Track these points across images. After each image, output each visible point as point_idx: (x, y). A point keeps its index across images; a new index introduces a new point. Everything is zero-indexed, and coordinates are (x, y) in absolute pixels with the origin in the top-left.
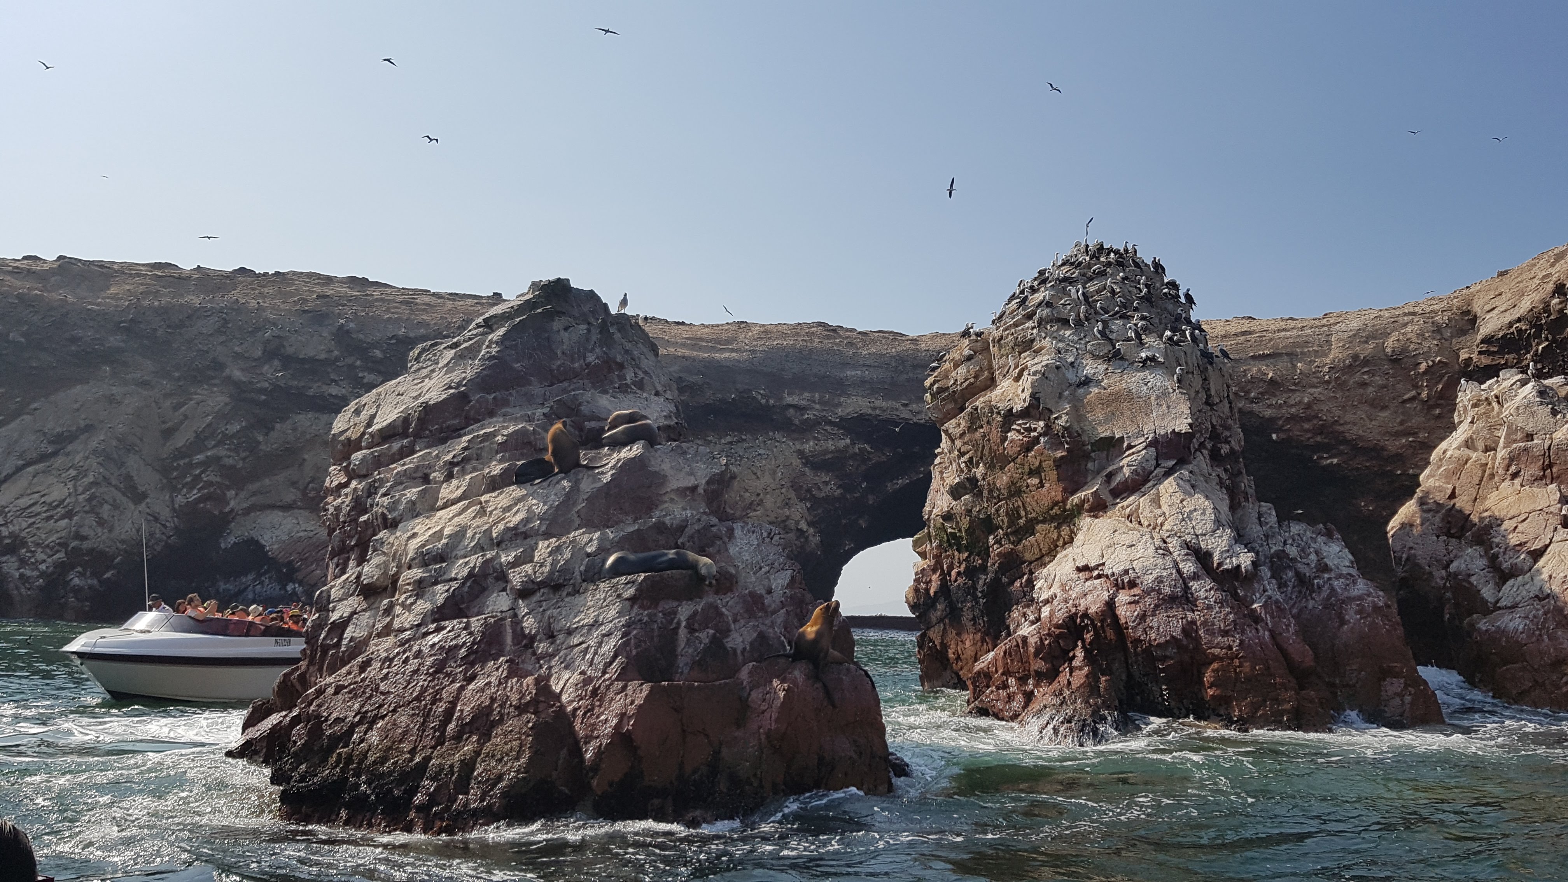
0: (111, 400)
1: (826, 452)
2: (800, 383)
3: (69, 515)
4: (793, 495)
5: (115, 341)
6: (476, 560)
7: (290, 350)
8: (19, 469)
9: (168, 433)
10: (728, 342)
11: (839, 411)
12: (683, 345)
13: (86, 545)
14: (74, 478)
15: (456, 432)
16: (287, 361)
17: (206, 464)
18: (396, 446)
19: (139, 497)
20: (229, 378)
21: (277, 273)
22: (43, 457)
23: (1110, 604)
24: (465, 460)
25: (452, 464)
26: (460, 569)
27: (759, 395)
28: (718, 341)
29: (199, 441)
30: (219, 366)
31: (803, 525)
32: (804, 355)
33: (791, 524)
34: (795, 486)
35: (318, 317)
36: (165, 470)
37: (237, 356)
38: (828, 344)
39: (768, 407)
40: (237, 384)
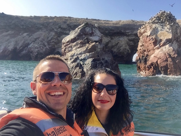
0: (41, 34)
1: (132, 39)
2: (128, 29)
3: (38, 48)
4: (127, 45)
5: (41, 26)
6: (76, 56)
7: (62, 27)
8: (31, 43)
9: (48, 38)
10: (118, 23)
11: (134, 33)
12: (112, 24)
13: (40, 52)
14: (38, 44)
15: (75, 42)
16: (61, 28)
17: (52, 42)
18: (68, 43)
19: (45, 46)
20: (55, 31)
21: (60, 17)
22: (34, 41)
23: (157, 61)
24: (76, 45)
25: (74, 46)
26: (74, 57)
27: (122, 31)
28: (117, 23)
29: (52, 39)
30: (53, 29)
31: (128, 49)
32: (129, 25)
33: (127, 49)
34: (127, 44)
35: (65, 22)
36: (48, 43)
37: (55, 28)
38: (133, 23)
39: (123, 33)
40: (56, 32)
